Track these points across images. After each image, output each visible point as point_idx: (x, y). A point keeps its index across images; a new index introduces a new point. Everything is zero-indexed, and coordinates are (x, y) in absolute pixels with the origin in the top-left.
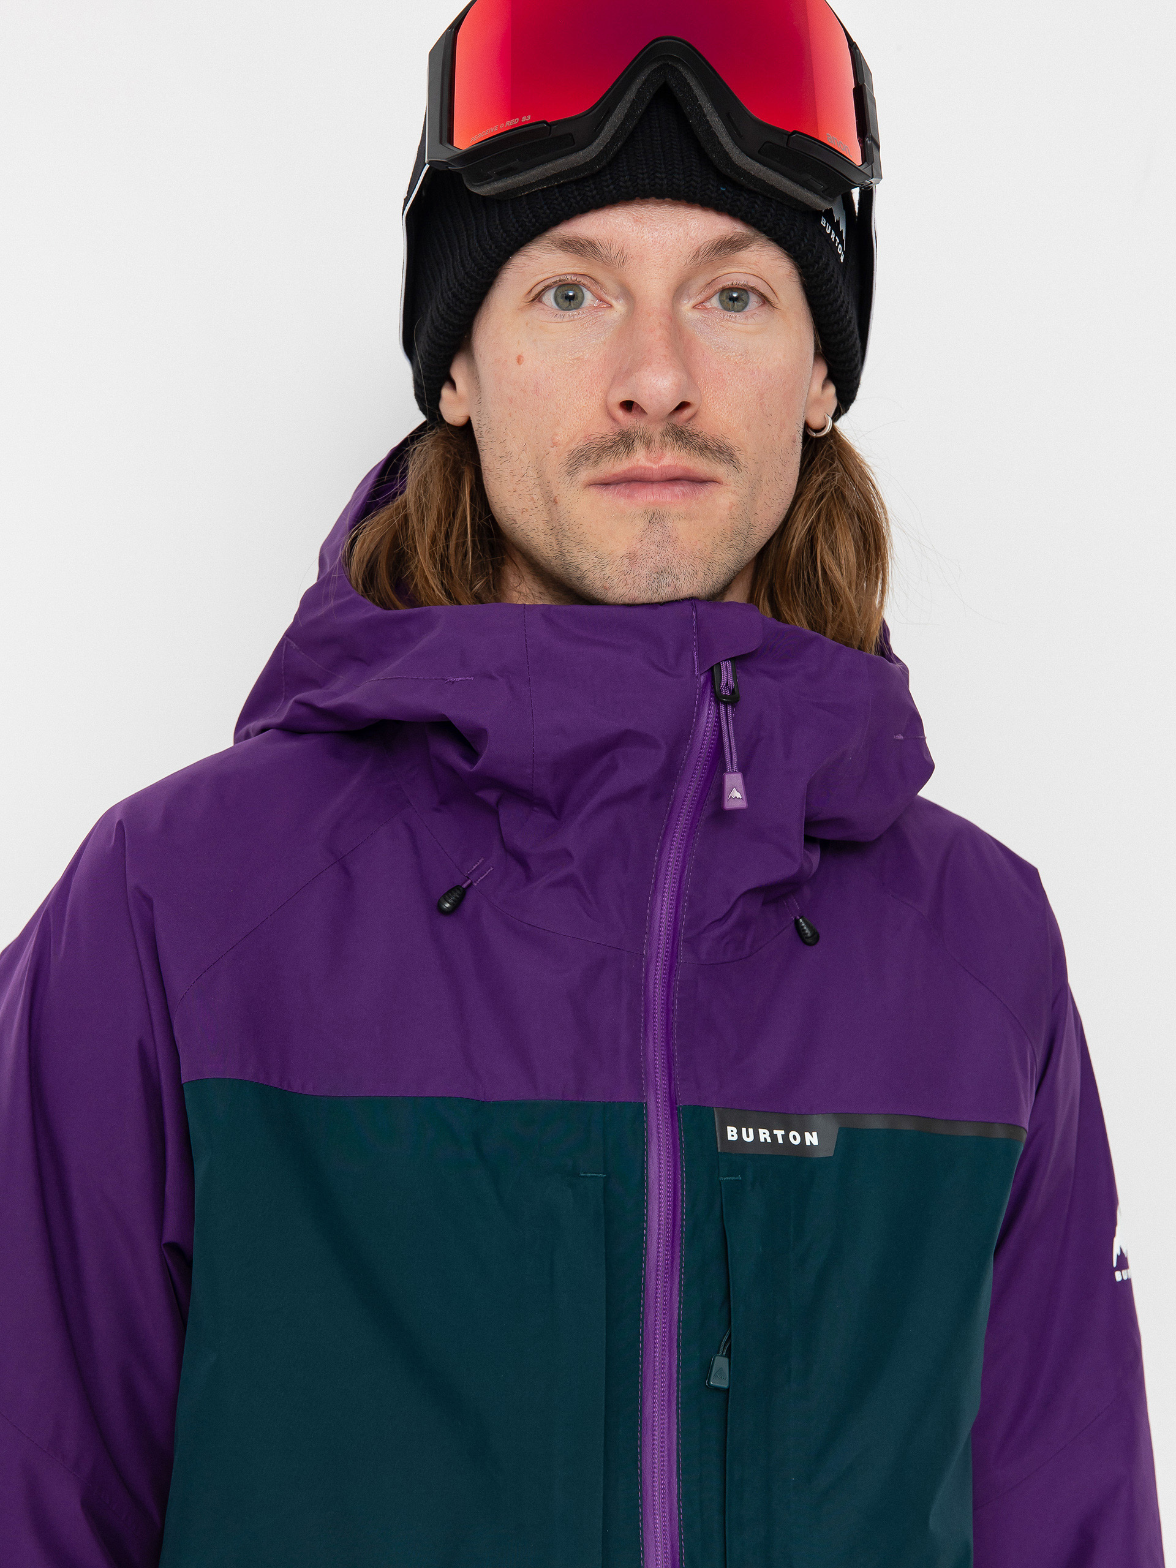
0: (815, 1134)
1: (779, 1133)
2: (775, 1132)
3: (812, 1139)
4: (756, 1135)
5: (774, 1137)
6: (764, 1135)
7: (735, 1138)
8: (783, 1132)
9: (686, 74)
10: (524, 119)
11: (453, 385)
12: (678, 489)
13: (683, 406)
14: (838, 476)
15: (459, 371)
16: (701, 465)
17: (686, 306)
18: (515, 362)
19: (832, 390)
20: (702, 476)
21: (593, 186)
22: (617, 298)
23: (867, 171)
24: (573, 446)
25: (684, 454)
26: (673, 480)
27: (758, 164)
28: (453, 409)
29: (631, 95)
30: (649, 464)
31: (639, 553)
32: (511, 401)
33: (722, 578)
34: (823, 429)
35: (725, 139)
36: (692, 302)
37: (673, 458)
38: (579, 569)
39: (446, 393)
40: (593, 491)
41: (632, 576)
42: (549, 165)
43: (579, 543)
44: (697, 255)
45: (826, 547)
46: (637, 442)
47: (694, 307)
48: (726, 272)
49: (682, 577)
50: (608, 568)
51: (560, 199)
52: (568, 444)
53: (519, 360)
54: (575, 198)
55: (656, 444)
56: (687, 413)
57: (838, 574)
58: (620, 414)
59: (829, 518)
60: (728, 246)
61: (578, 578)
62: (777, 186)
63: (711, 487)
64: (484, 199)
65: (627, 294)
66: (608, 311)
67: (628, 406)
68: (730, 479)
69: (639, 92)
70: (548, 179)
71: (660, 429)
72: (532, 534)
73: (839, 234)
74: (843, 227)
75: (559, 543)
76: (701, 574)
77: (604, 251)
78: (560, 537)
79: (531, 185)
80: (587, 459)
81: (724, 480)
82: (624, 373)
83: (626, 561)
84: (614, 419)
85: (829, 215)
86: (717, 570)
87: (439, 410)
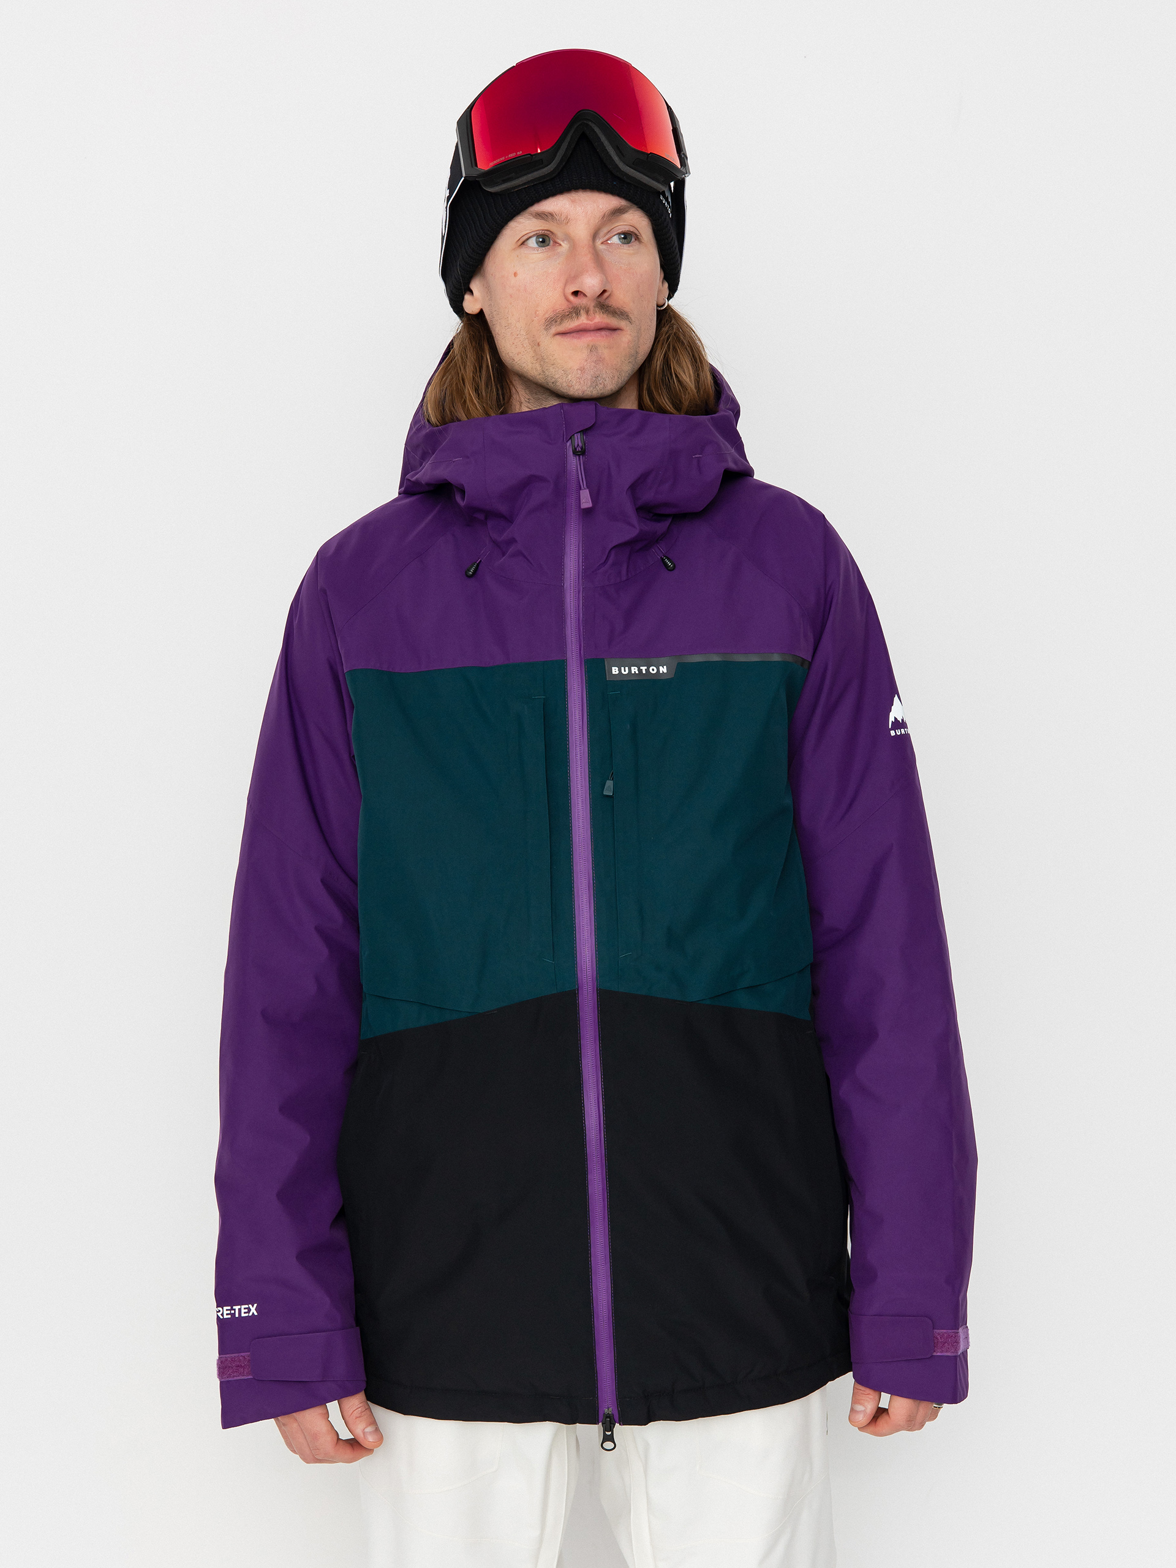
0: (665, 667)
1: (644, 669)
2: (641, 668)
3: (663, 670)
4: (630, 670)
5: (640, 671)
6: (634, 670)
7: (617, 672)
8: (646, 668)
9: (593, 125)
10: (518, 153)
11: (471, 292)
12: (603, 333)
13: (604, 291)
14: (675, 327)
15: (475, 286)
16: (613, 322)
17: (598, 242)
18: (513, 276)
19: (666, 285)
20: (614, 327)
21: (551, 185)
22: (563, 241)
23: (684, 171)
24: (547, 316)
25: (605, 316)
26: (600, 329)
27: (632, 170)
28: (471, 305)
29: (568, 139)
30: (589, 322)
31: (586, 367)
32: (511, 296)
33: (626, 379)
34: (664, 304)
35: (616, 158)
36: (601, 241)
37: (599, 319)
38: (552, 377)
39: (467, 297)
40: (558, 337)
41: (583, 379)
42: (530, 175)
43: (553, 365)
44: (603, 217)
45: (675, 362)
46: (582, 311)
47: (602, 243)
48: (616, 225)
49: (607, 379)
50: (570, 376)
51: (534, 192)
52: (544, 315)
53: (515, 274)
54: (542, 191)
55: (591, 312)
56: (606, 295)
57: (684, 376)
58: (572, 298)
59: (675, 349)
60: (618, 212)
61: (553, 383)
62: (641, 180)
63: (618, 332)
64: (496, 194)
65: (568, 238)
66: (560, 247)
67: (576, 293)
68: (628, 328)
69: (572, 137)
70: (528, 182)
71: (593, 304)
72: (524, 365)
73: (668, 203)
74: (670, 200)
75: (541, 366)
76: (616, 377)
77: (557, 218)
78: (542, 363)
79: (519, 186)
80: (556, 322)
81: (625, 328)
82: (573, 278)
83: (579, 372)
84: (568, 300)
85: (663, 193)
86: (623, 374)
87: (462, 306)
